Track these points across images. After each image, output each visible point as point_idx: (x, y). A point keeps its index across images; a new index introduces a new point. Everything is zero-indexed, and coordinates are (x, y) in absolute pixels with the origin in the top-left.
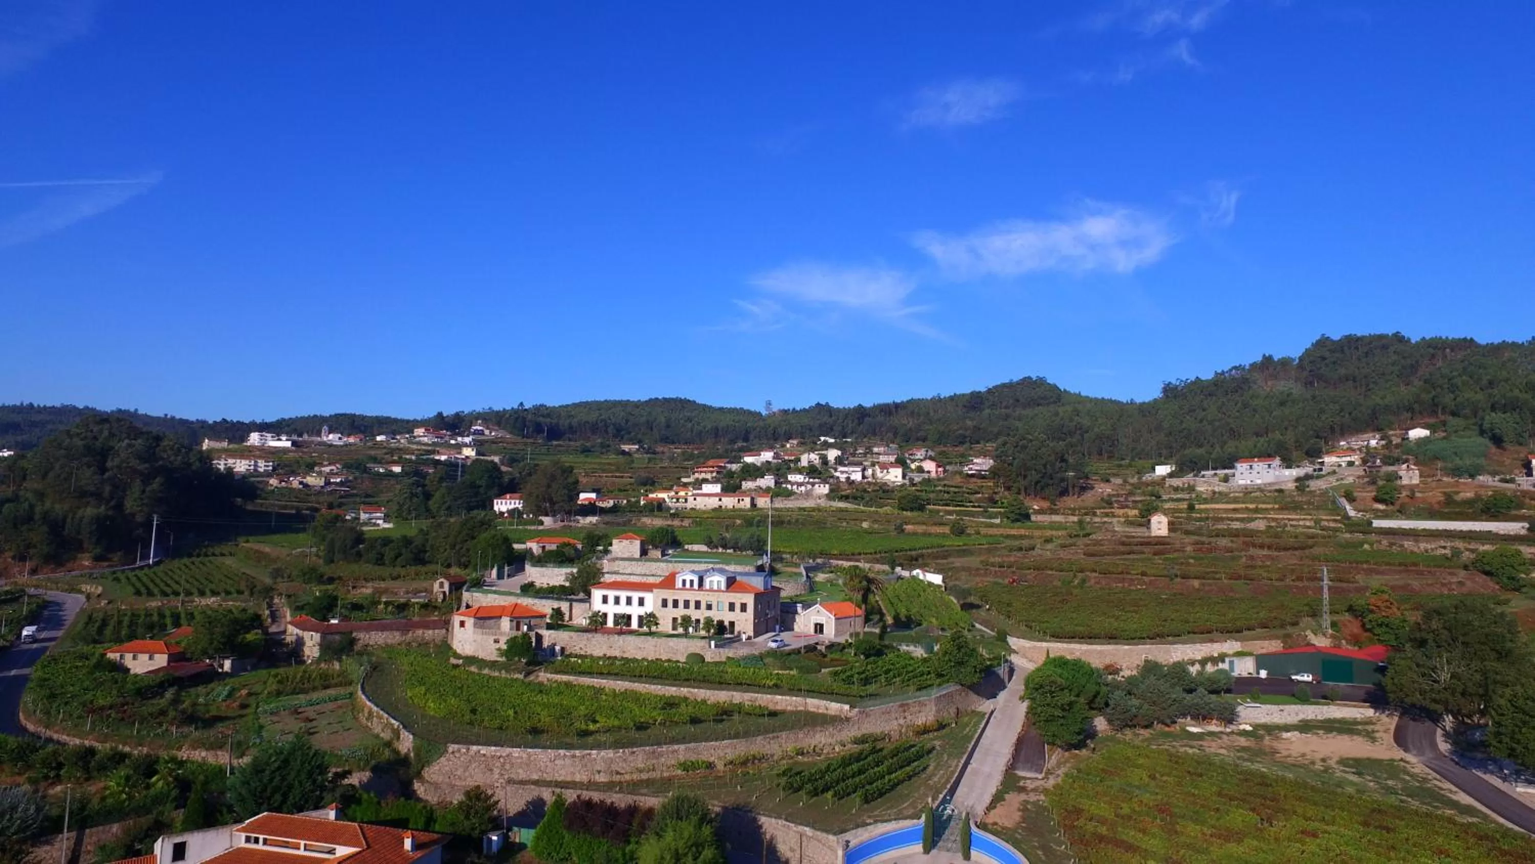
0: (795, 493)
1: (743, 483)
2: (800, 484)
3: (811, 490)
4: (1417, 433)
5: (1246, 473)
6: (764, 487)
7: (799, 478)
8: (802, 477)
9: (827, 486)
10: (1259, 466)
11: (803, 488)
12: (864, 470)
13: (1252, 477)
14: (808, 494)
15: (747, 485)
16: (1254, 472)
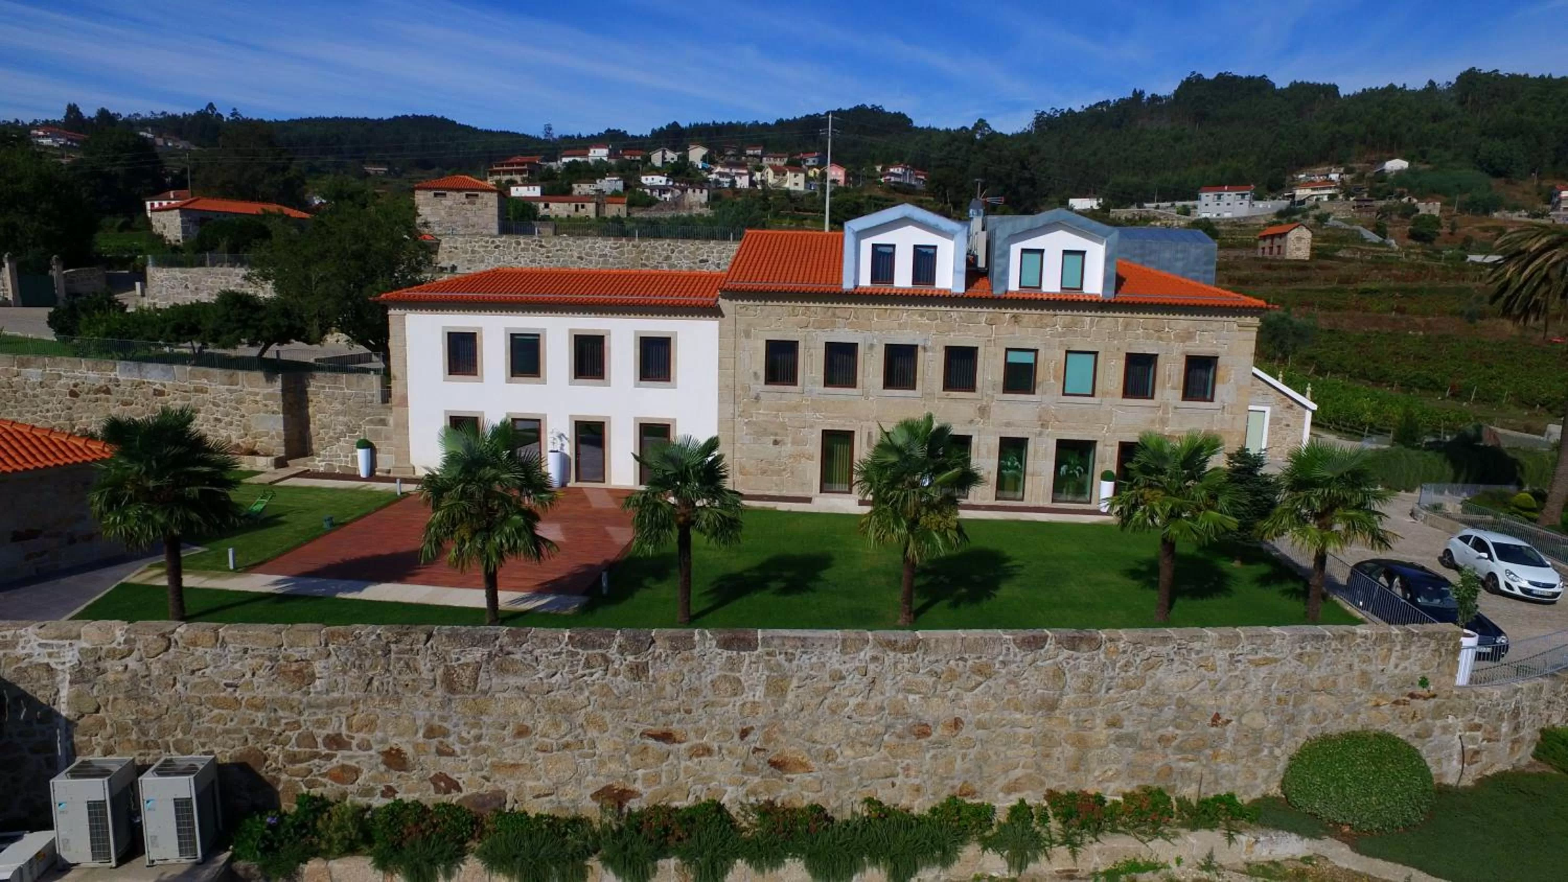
0: (657, 201)
1: (575, 186)
2: (663, 190)
3: (681, 197)
4: (1396, 165)
5: (1213, 205)
6: (609, 192)
7: (659, 180)
8: (664, 179)
9: (705, 192)
10: (1230, 197)
11: (668, 196)
12: (751, 175)
13: (1219, 210)
14: (676, 203)
15: (582, 189)
16: (1223, 204)
